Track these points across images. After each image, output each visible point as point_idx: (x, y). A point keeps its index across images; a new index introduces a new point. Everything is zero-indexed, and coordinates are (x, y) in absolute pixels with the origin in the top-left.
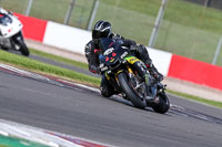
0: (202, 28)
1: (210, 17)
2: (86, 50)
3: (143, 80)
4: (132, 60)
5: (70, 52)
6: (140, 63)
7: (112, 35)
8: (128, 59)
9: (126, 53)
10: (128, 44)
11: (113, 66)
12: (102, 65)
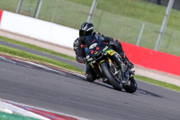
0: (128, 15)
1: (135, 7)
2: (75, 45)
3: (119, 68)
4: (112, 52)
5: (21, 36)
6: (117, 55)
7: (95, 33)
8: (108, 52)
9: (107, 47)
10: (108, 40)
11: (97, 57)
12: (88, 57)
